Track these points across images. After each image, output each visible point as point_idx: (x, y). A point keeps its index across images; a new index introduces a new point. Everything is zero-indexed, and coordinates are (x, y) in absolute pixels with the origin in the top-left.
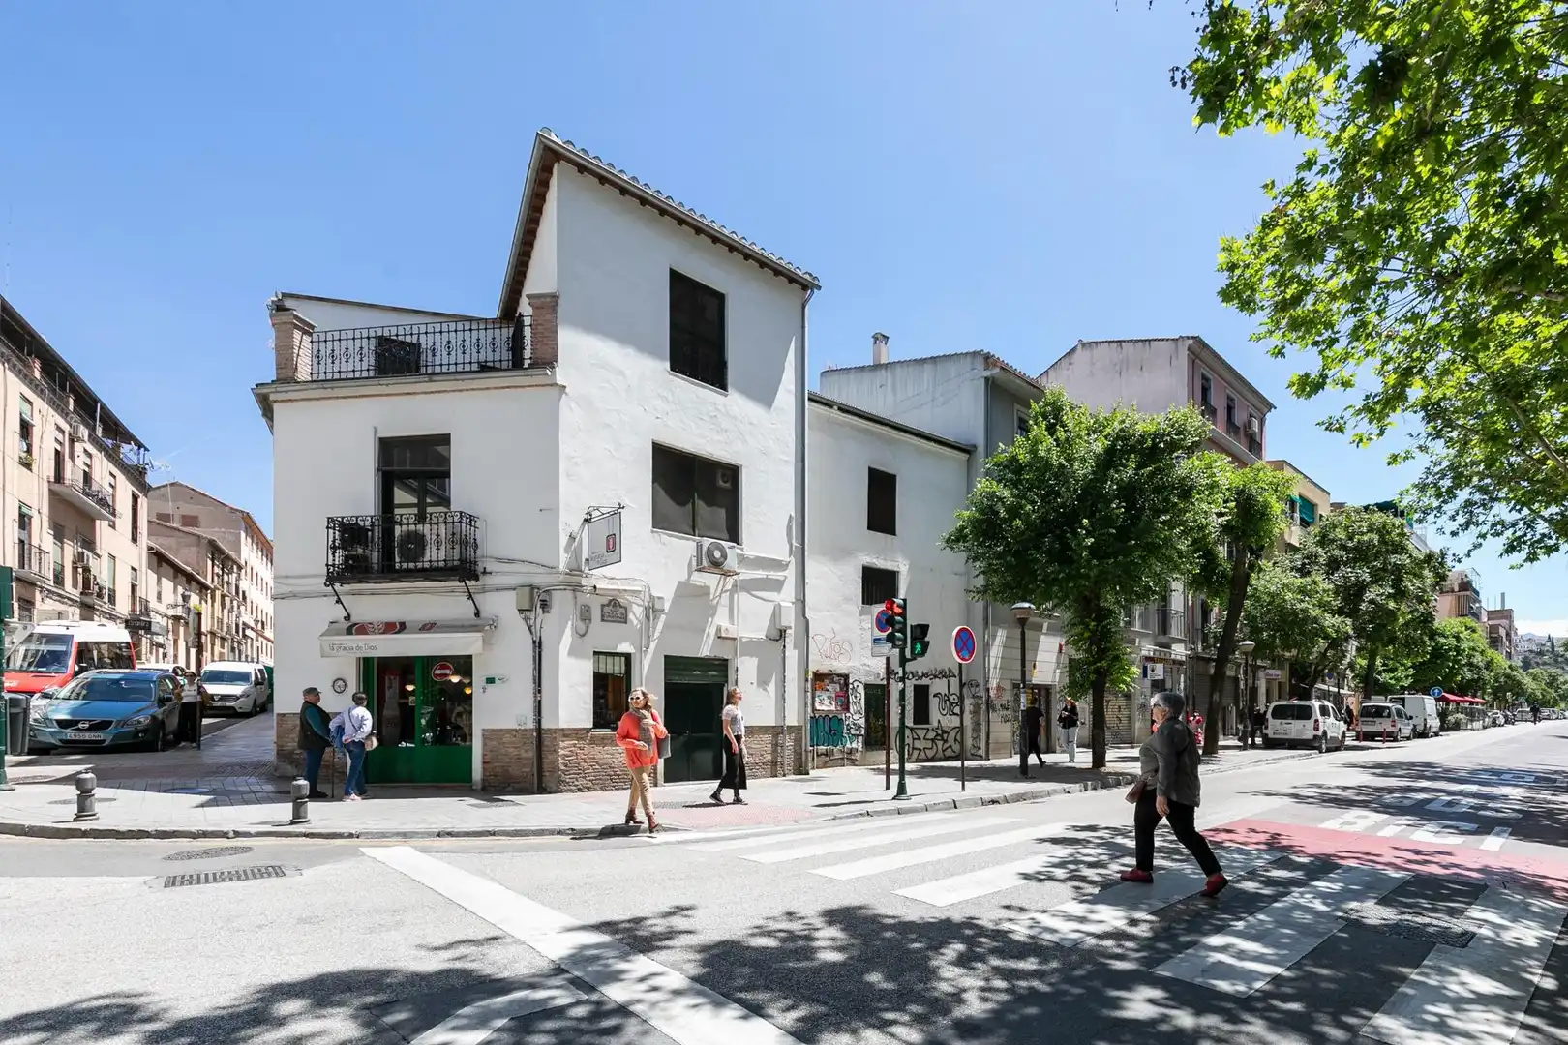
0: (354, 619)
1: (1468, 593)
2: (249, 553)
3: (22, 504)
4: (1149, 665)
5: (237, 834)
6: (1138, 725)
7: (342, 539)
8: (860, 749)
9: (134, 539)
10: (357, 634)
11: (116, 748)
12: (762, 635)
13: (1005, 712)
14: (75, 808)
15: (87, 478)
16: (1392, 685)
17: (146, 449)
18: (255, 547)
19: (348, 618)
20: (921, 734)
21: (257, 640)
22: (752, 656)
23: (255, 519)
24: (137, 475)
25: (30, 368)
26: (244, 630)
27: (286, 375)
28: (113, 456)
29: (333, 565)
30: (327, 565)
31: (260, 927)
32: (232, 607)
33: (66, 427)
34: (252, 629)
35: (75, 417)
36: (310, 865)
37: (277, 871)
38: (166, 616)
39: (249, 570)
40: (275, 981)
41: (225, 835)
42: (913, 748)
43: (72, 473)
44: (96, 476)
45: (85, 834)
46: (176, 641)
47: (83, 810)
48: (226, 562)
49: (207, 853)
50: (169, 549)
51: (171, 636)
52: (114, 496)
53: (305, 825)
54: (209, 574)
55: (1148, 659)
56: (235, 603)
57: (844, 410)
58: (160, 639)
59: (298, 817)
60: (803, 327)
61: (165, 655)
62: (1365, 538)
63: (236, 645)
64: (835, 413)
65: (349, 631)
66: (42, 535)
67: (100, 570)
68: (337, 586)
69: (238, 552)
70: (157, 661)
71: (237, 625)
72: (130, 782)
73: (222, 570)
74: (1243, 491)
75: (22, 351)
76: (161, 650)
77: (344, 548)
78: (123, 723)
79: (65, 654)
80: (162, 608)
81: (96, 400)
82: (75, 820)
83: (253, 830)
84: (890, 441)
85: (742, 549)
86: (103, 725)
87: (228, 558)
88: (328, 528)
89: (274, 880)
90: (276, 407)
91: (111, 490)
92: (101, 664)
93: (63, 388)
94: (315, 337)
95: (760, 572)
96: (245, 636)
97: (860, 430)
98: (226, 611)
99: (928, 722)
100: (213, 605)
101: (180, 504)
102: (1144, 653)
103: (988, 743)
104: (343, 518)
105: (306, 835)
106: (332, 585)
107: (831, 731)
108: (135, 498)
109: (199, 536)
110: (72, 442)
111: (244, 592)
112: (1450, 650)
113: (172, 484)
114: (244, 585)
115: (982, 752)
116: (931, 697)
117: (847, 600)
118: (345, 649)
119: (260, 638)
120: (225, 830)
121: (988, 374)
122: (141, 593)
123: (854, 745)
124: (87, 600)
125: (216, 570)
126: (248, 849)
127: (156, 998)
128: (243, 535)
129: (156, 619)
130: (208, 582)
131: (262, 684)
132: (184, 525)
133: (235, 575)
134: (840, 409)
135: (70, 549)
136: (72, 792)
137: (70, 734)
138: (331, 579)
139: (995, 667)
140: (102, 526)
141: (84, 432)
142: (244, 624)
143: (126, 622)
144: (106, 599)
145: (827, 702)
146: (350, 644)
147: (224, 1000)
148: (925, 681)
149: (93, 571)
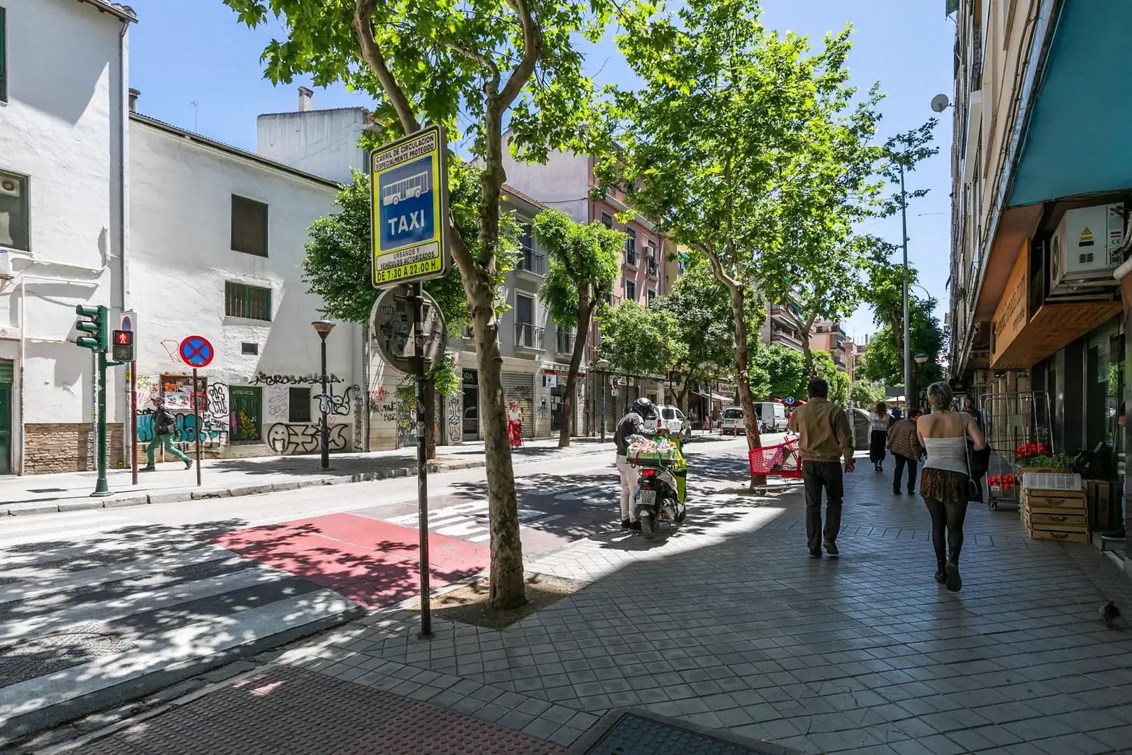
1: (836, 333)
4: (548, 376)
6: (537, 423)
8: (223, 443)
12: (63, 339)
13: (389, 412)
16: (757, 395)
20: (299, 430)
22: (46, 357)
42: (289, 443)
55: (547, 371)
57: (196, 139)
60: (121, 55)
62: (711, 287)
64: (186, 142)
74: (579, 242)
84: (257, 174)
85: (31, 255)
95: (59, 278)
97: (222, 161)
99: (309, 420)
102: (543, 366)
103: (368, 438)
107: (185, 427)
112: (800, 371)
115: (362, 445)
116: (312, 398)
117: (206, 310)
121: (365, 127)
123: (216, 440)
134: (192, 139)
139: (378, 374)
145: (179, 401)
148: (303, 385)
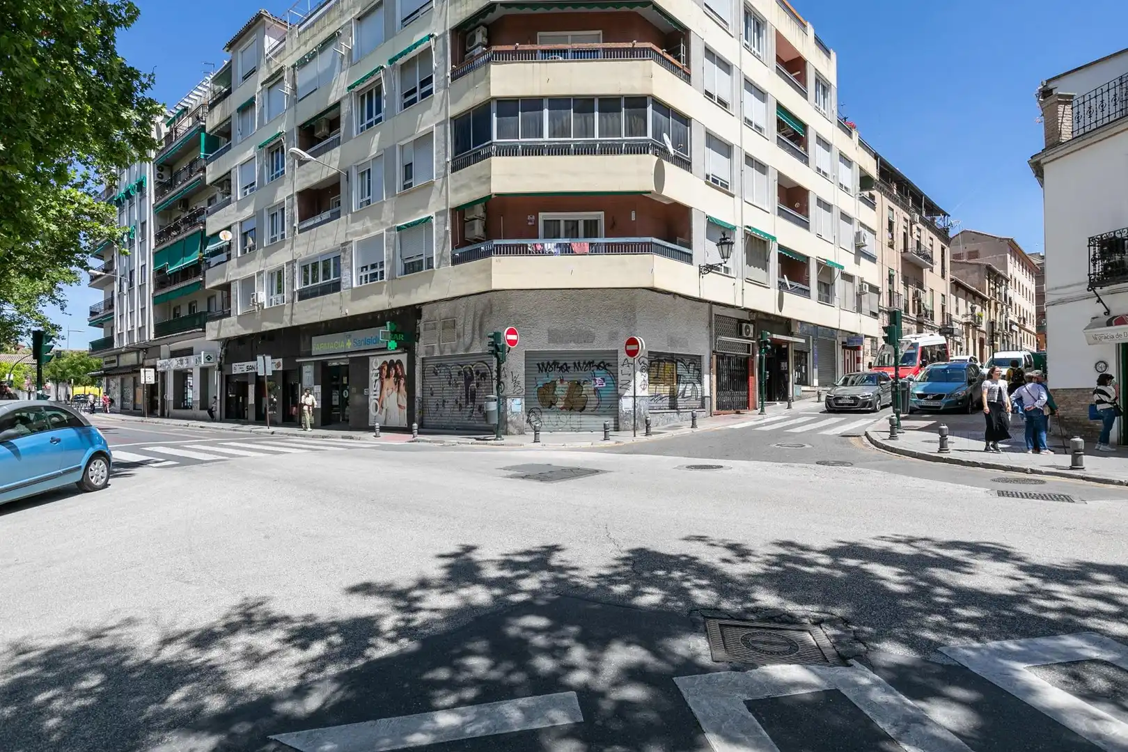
0: (1113, 313)
2: (1014, 270)
3: (890, 269)
5: (1033, 471)
7: (1102, 252)
9: (943, 276)
10: (1116, 325)
11: (946, 412)
14: (938, 445)
15: (919, 244)
17: (949, 216)
18: (1017, 263)
19: (1108, 312)
21: (1020, 332)
23: (1017, 242)
24: (943, 234)
25: (891, 189)
26: (1010, 326)
27: (1053, 142)
28: (930, 226)
29: (1094, 274)
30: (1089, 275)
31: (1067, 529)
32: (1003, 310)
33: (908, 217)
34: (1016, 324)
35: (913, 210)
36: (1092, 499)
37: (1068, 499)
38: (961, 323)
39: (1013, 280)
40: (1087, 560)
41: (1025, 471)
43: (912, 245)
44: (923, 242)
45: (945, 460)
46: (967, 339)
47: (943, 447)
48: (998, 278)
49: (1017, 481)
50: (962, 277)
51: (964, 336)
52: (932, 252)
53: (1082, 471)
54: (987, 290)
56: (1004, 307)
58: (958, 339)
59: (1076, 464)
61: (961, 349)
63: (1005, 338)
65: (1109, 324)
66: (899, 287)
67: (926, 299)
68: (1098, 290)
69: (1006, 269)
70: (957, 355)
71: (1006, 323)
72: (959, 432)
73: (995, 285)
75: (888, 182)
76: (959, 346)
77: (1102, 258)
78: (950, 396)
79: (915, 354)
80: (959, 318)
81: (922, 195)
82: (939, 452)
83: (1044, 470)
86: (939, 397)
87: (999, 275)
88: (1089, 246)
89: (1066, 504)
90: (1046, 168)
91: (930, 248)
92: (933, 360)
93: (906, 195)
94: (1075, 103)
96: (1011, 330)
98: (998, 314)
100: (989, 311)
101: (967, 245)
104: (1101, 236)
105: (1083, 478)
106: (1093, 289)
108: (943, 249)
109: (978, 264)
110: (911, 225)
111: (1010, 299)
113: (962, 233)
114: (1010, 293)
118: (1106, 338)
119: (1022, 331)
120: (1025, 467)
122: (947, 311)
124: (920, 319)
125: (991, 286)
126: (1043, 482)
127: (1017, 551)
128: (1009, 256)
129: (956, 326)
130: (986, 296)
131: (1030, 366)
132: (969, 259)
133: (1003, 287)
135: (911, 290)
136: (937, 437)
137: (923, 402)
138: (1092, 285)
140: (926, 271)
141: (917, 217)
142: (1011, 321)
143: (940, 330)
144: (929, 318)
146: (1110, 333)
147: (1056, 562)
149: (923, 301)
